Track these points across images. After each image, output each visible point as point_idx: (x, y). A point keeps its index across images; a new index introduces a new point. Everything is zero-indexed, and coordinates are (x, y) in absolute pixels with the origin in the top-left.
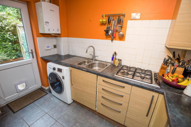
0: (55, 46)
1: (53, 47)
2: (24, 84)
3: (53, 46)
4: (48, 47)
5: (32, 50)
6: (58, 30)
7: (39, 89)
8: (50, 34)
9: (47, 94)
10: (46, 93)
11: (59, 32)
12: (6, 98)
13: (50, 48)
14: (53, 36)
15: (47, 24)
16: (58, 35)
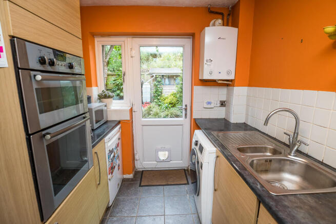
0: (223, 104)
1: (219, 105)
2: (167, 153)
3: (219, 102)
4: (209, 103)
5: (186, 106)
6: (228, 73)
7: (184, 169)
8: (214, 81)
9: (188, 184)
10: (188, 182)
11: (232, 77)
12: (144, 162)
13: (212, 106)
14: (220, 83)
15: (208, 64)
16: (231, 83)
